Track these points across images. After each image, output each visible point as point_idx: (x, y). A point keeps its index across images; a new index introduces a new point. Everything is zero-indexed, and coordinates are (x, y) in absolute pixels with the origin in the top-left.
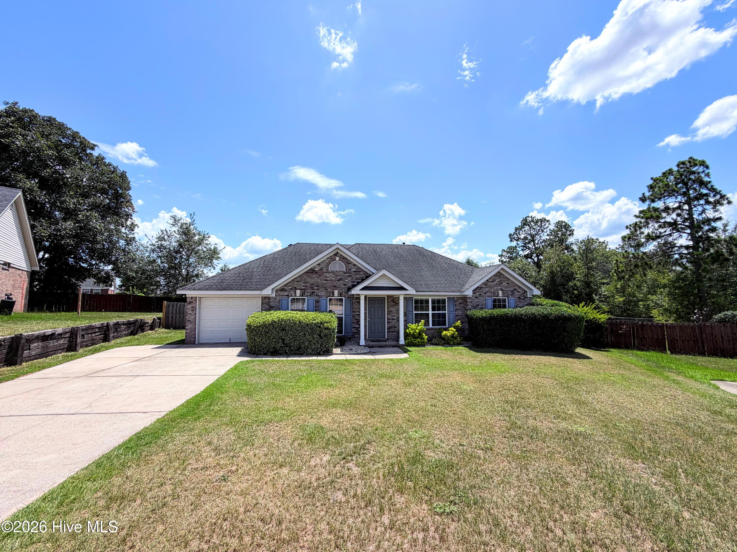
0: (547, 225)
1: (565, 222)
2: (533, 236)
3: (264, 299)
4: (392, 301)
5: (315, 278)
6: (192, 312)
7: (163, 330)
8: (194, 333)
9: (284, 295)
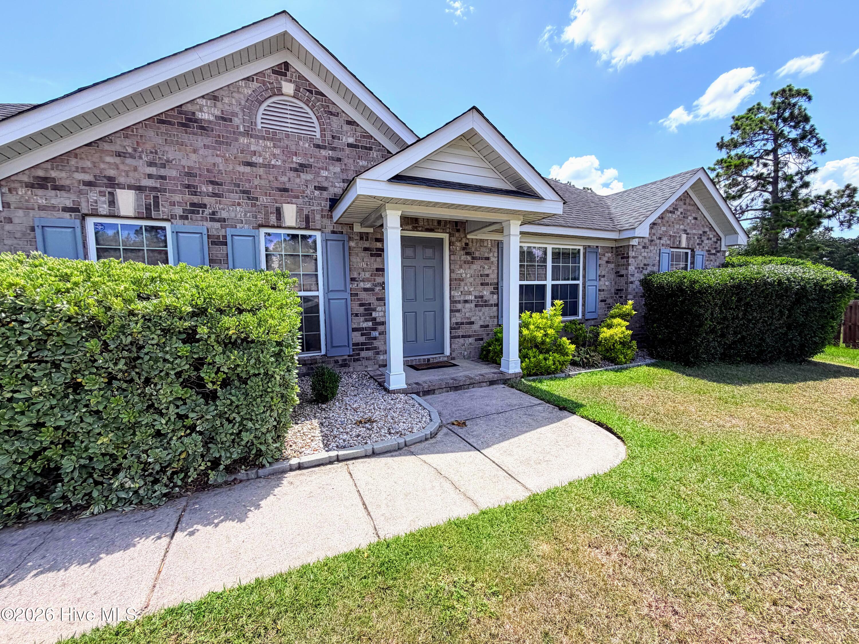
4: (464, 249)
9: (54, 208)
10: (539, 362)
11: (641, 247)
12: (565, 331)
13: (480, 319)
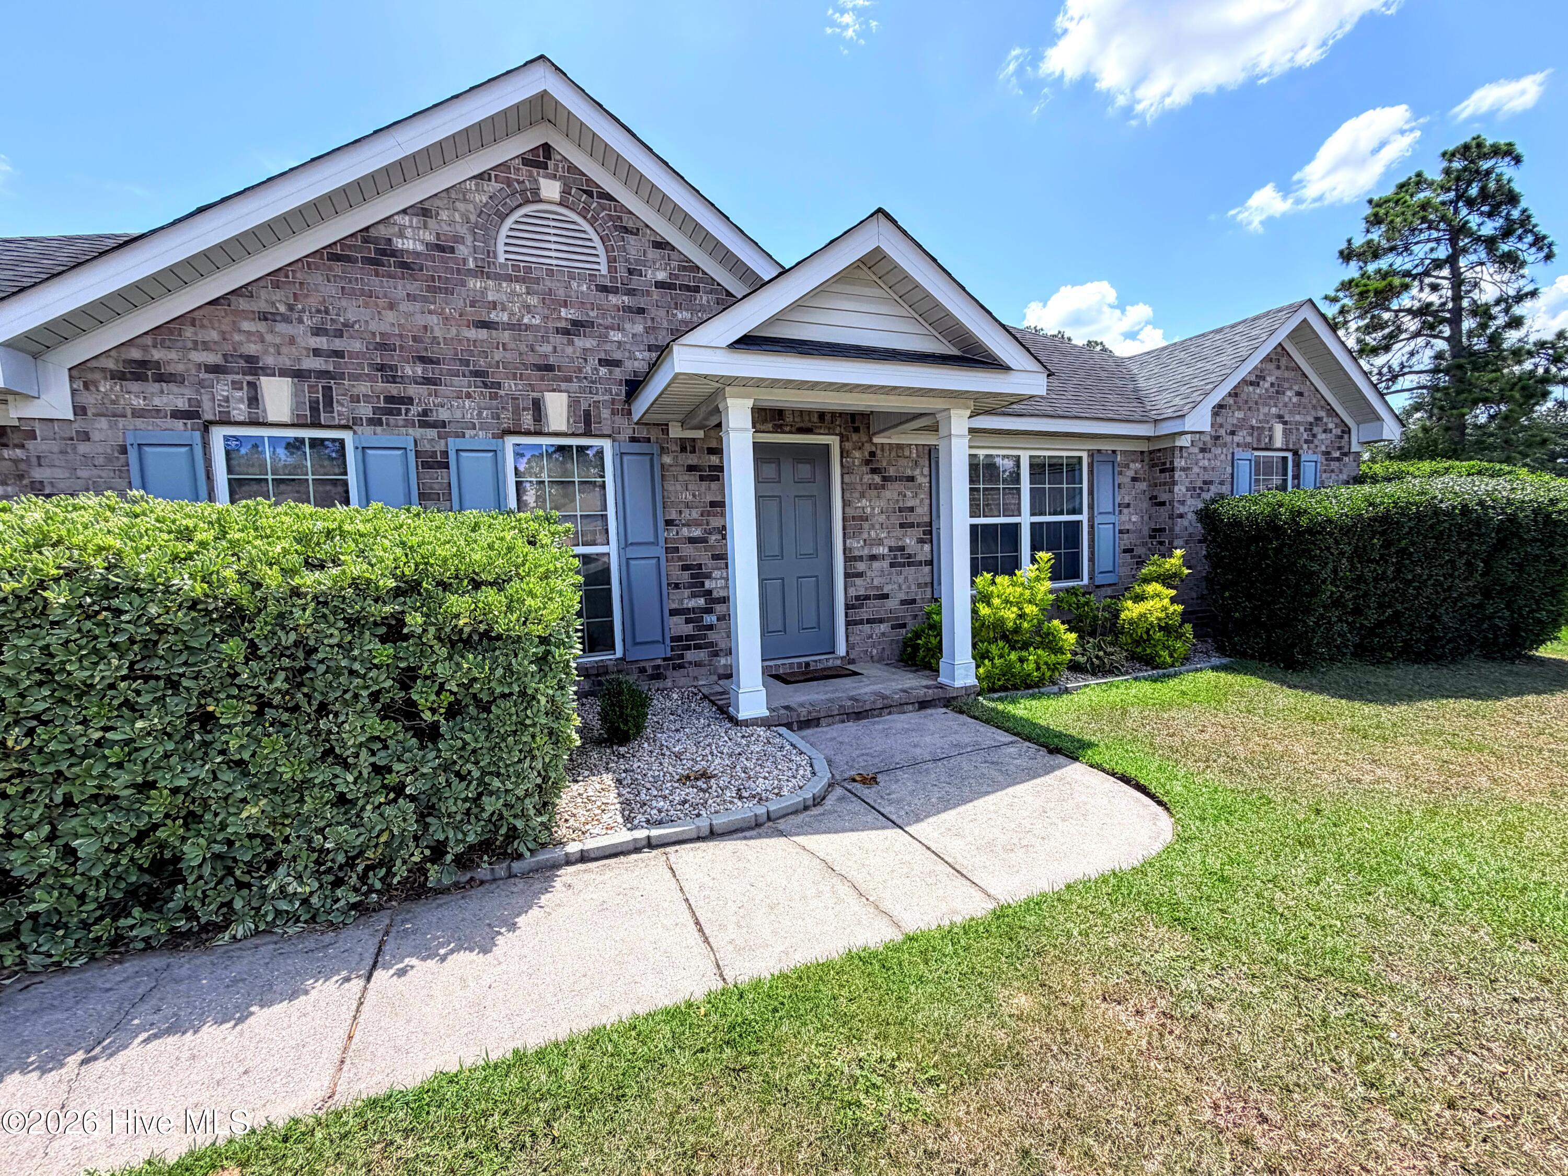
4: (867, 462)
9: (157, 413)
10: (1010, 666)
11: (1196, 450)
12: (1057, 609)
13: (900, 587)
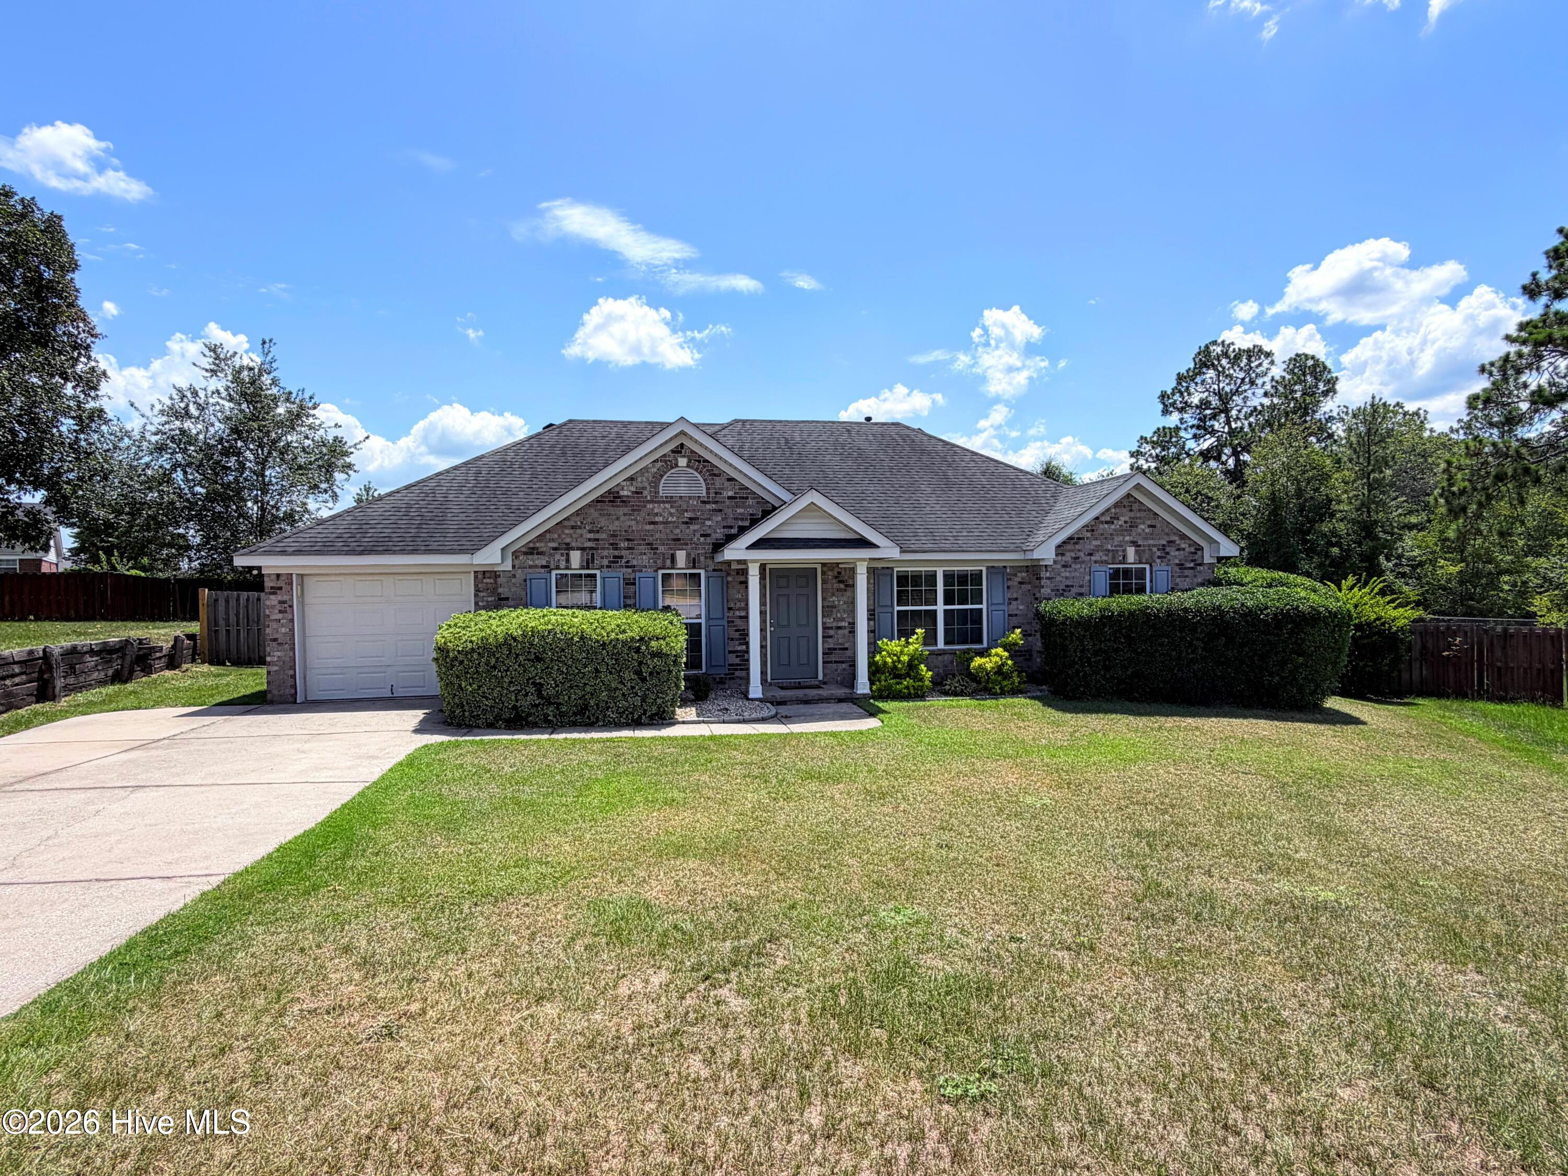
0: (1266, 364)
1: (1313, 357)
2: (1225, 399)
3: (480, 576)
4: (836, 577)
5: (622, 518)
6: (280, 616)
7: (206, 668)
8: (291, 672)
9: (536, 566)
10: (891, 686)
